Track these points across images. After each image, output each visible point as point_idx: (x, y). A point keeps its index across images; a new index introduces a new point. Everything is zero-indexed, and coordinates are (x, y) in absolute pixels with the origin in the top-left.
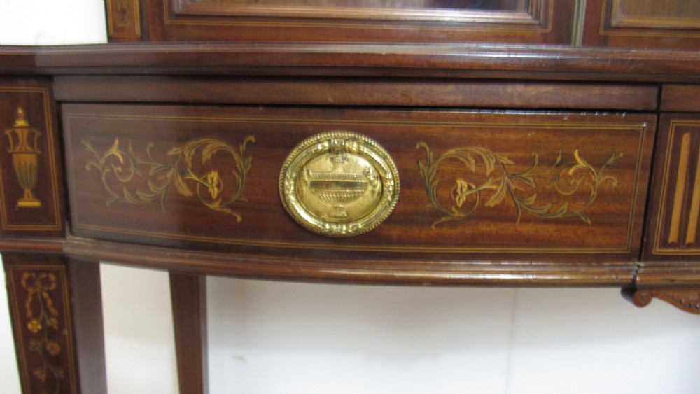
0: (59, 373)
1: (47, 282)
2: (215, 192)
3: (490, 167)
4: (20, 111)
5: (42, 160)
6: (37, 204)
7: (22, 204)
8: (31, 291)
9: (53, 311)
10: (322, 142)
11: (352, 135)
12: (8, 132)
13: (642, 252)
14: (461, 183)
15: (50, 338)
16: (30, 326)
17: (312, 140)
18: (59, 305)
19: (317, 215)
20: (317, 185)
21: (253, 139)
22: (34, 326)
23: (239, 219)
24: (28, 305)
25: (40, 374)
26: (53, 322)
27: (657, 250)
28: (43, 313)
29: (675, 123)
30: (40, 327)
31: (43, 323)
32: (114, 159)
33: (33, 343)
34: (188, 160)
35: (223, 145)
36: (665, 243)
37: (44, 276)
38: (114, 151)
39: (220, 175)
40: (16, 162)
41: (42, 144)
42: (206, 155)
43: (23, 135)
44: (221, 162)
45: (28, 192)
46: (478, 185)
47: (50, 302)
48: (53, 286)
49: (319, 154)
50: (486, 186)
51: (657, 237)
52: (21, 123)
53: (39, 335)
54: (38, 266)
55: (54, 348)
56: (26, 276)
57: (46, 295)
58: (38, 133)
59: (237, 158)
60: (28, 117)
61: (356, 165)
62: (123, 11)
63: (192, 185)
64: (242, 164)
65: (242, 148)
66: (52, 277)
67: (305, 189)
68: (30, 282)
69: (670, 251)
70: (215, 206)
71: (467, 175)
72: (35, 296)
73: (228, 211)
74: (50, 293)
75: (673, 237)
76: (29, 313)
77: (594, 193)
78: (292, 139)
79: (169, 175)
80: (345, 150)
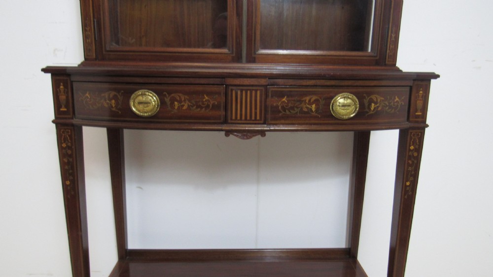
0: (71, 160)
1: (68, 132)
2: (114, 105)
3: (183, 99)
4: (62, 84)
5: (67, 97)
6: (65, 110)
7: (61, 109)
8: (63, 135)
9: (70, 141)
10: (140, 92)
11: (147, 90)
12: (58, 90)
13: (225, 122)
14: (176, 103)
15: (69, 149)
16: (63, 145)
17: (137, 92)
18: (71, 139)
19: (139, 111)
20: (140, 103)
21: (123, 91)
22: (64, 145)
23: (120, 113)
24: (62, 139)
25: (66, 160)
26: (69, 144)
27: (229, 121)
28: (67, 142)
29: (230, 88)
30: (65, 146)
31: (67, 144)
32: (87, 97)
33: (64, 150)
34: (107, 97)
35: (115, 93)
36: (232, 119)
37: (67, 130)
38: (87, 95)
39: (115, 101)
40: (60, 98)
41: (67, 93)
42: (111, 96)
43: (62, 91)
44: (115, 98)
45: (63, 106)
46: (180, 103)
47: (69, 138)
48: (70, 133)
49: (139, 95)
50: (182, 104)
51: (229, 118)
52: (62, 87)
53: (65, 148)
54: (66, 127)
55: (69, 152)
56: (62, 130)
57: (67, 136)
58: (66, 90)
59: (119, 96)
60: (64, 85)
61: (148, 98)
62: (90, 50)
63: (108, 103)
64: (120, 98)
65: (120, 94)
66: (69, 131)
67: (136, 104)
68: (63, 132)
69: (233, 121)
70: (114, 109)
71: (177, 101)
72: (64, 136)
73: (117, 110)
74: (69, 136)
75: (234, 118)
76: (63, 141)
77: (211, 106)
78: (133, 91)
79: (102, 101)
80: (145, 95)
